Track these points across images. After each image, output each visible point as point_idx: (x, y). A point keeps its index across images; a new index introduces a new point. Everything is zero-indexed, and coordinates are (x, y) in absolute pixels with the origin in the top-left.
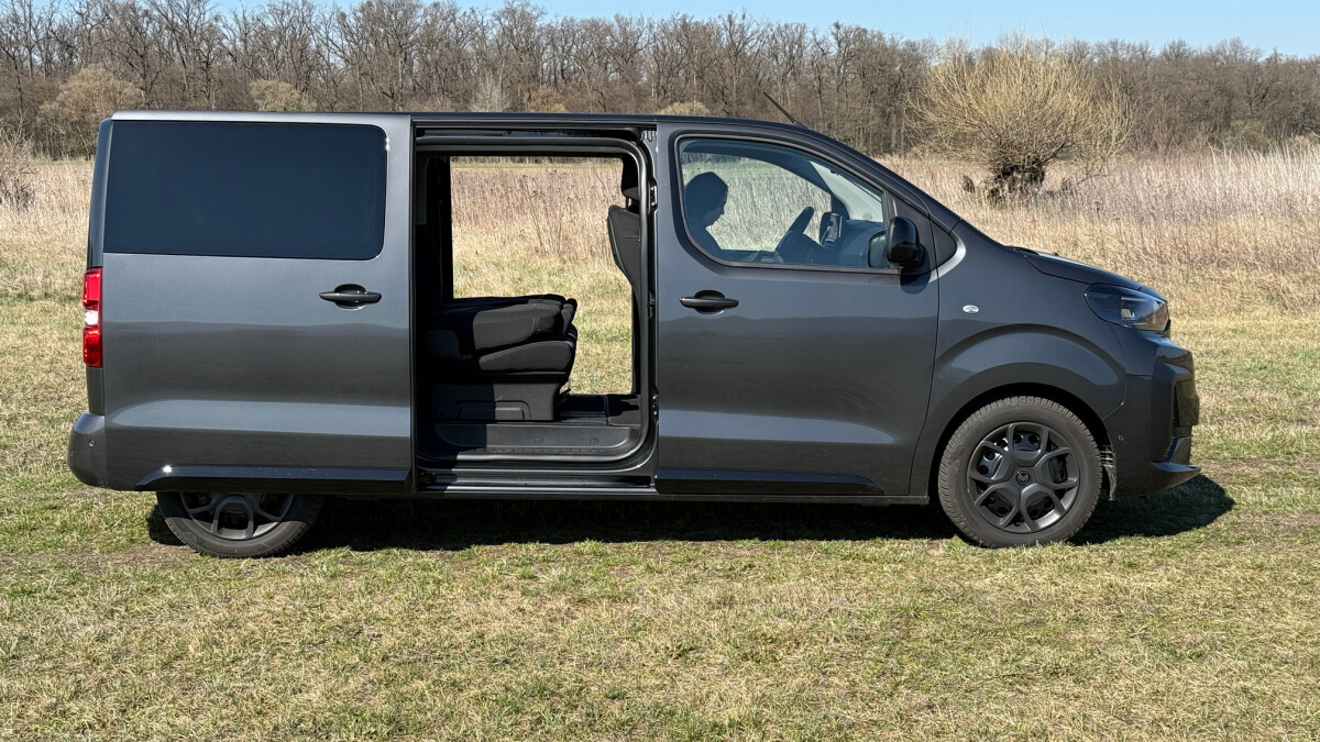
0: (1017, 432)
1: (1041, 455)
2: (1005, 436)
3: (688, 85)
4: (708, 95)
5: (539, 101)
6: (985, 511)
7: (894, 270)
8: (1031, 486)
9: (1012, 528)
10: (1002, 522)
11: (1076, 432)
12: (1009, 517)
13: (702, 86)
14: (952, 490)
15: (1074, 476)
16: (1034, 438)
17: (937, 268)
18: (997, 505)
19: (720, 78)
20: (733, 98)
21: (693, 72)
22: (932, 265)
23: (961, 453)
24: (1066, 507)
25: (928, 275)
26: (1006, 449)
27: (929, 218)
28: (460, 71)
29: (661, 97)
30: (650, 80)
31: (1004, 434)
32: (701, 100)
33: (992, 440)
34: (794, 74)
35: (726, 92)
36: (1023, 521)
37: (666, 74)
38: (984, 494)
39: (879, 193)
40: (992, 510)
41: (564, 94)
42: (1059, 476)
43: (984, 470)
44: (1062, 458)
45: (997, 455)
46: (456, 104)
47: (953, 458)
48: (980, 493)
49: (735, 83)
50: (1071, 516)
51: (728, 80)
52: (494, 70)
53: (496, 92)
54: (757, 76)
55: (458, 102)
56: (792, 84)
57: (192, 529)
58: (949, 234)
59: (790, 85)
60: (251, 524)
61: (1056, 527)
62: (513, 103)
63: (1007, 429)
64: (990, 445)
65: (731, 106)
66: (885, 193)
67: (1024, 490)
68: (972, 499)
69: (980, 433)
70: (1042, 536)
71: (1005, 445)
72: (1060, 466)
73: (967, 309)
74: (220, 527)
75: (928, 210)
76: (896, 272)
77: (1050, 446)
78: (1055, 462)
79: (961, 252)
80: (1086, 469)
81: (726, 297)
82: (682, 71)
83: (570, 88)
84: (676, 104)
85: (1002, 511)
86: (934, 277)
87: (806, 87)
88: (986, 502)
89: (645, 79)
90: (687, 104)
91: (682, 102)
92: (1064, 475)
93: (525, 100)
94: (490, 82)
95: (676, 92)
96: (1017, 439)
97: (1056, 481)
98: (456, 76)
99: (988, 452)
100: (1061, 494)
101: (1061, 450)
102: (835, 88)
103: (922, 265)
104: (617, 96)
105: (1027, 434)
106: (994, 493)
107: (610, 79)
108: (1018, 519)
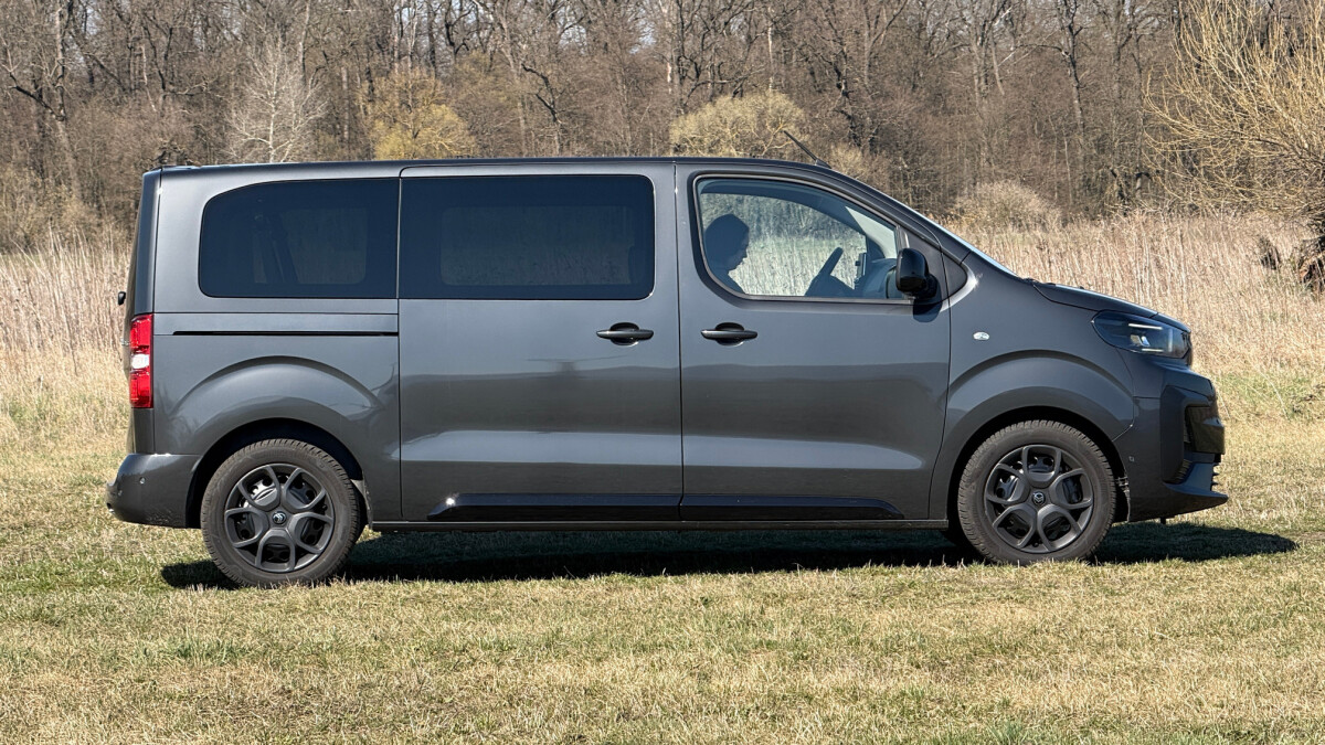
0: (1031, 454)
1: (1054, 477)
2: (1020, 460)
3: (754, 54)
4: (801, 75)
5: (395, 99)
6: (1003, 534)
7: (908, 301)
8: (1045, 508)
9: (1030, 549)
10: (1020, 544)
11: (1087, 454)
12: (1026, 538)
13: (788, 57)
14: (970, 512)
15: (1088, 496)
16: (1048, 461)
17: (948, 297)
18: (1013, 526)
19: (829, 34)
20: (861, 82)
21: (765, 23)
22: (943, 295)
23: (978, 476)
24: (1082, 528)
25: (940, 304)
26: (1021, 471)
27: (940, 250)
28: (198, 31)
29: (689, 84)
30: (660, 42)
31: (1018, 456)
32: (787, 90)
33: (1008, 462)
34: (1009, 21)
35: (844, 67)
36: (1041, 543)
37: (700, 28)
38: (1001, 515)
39: (892, 227)
40: (1011, 533)
41: (453, 81)
42: (1074, 497)
43: (1000, 493)
44: (1076, 479)
45: (1012, 477)
46: (194, 113)
47: (971, 481)
48: (997, 516)
49: (867, 45)
50: (1086, 534)
51: (849, 42)
52: (285, 27)
53: (293, 78)
54: (922, 27)
55: (199, 105)
56: (1007, 44)
57: (238, 562)
58: (960, 265)
59: (1002, 46)
60: (292, 557)
61: (1073, 547)
62: (332, 107)
63: (1020, 452)
64: (1006, 467)
65: (858, 100)
66: (898, 227)
67: (1040, 512)
68: (990, 520)
69: (995, 457)
70: (1058, 555)
71: (1020, 467)
72: (1075, 487)
73: (978, 336)
74: (263, 561)
75: (939, 243)
76: (909, 302)
77: (1064, 467)
78: (1070, 483)
79: (972, 282)
80: (1099, 488)
81: (746, 329)
82: (740, 20)
83: (466, 66)
84: (723, 100)
85: (1020, 533)
86: (945, 307)
87: (1039, 51)
88: (1005, 524)
89: (648, 40)
90: (750, 100)
91: (739, 93)
92: (1080, 495)
93: (361, 99)
94: (275, 55)
95: (725, 70)
96: (1031, 460)
97: (1071, 502)
98: (191, 43)
99: (1004, 475)
100: (1077, 514)
101: (1074, 472)
102: (1113, 50)
103: (934, 295)
104: (582, 85)
105: (1041, 457)
106: (1011, 514)
107: (563, 42)
108: (1035, 541)
